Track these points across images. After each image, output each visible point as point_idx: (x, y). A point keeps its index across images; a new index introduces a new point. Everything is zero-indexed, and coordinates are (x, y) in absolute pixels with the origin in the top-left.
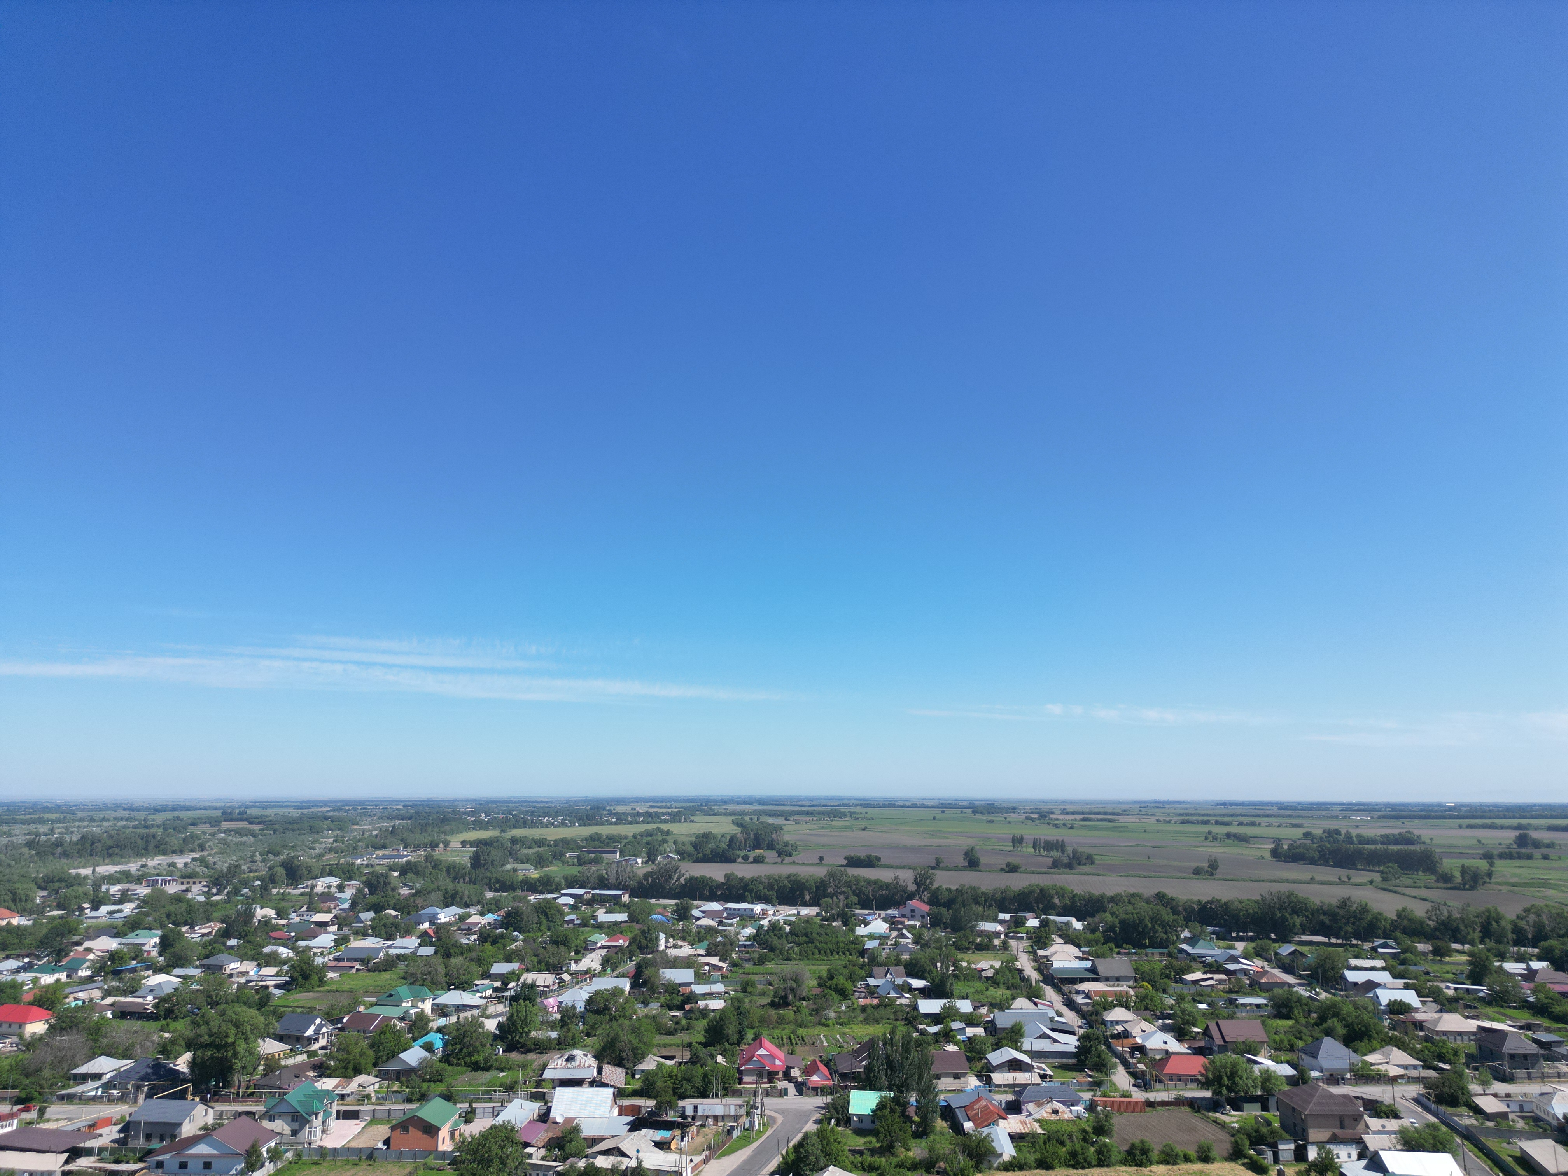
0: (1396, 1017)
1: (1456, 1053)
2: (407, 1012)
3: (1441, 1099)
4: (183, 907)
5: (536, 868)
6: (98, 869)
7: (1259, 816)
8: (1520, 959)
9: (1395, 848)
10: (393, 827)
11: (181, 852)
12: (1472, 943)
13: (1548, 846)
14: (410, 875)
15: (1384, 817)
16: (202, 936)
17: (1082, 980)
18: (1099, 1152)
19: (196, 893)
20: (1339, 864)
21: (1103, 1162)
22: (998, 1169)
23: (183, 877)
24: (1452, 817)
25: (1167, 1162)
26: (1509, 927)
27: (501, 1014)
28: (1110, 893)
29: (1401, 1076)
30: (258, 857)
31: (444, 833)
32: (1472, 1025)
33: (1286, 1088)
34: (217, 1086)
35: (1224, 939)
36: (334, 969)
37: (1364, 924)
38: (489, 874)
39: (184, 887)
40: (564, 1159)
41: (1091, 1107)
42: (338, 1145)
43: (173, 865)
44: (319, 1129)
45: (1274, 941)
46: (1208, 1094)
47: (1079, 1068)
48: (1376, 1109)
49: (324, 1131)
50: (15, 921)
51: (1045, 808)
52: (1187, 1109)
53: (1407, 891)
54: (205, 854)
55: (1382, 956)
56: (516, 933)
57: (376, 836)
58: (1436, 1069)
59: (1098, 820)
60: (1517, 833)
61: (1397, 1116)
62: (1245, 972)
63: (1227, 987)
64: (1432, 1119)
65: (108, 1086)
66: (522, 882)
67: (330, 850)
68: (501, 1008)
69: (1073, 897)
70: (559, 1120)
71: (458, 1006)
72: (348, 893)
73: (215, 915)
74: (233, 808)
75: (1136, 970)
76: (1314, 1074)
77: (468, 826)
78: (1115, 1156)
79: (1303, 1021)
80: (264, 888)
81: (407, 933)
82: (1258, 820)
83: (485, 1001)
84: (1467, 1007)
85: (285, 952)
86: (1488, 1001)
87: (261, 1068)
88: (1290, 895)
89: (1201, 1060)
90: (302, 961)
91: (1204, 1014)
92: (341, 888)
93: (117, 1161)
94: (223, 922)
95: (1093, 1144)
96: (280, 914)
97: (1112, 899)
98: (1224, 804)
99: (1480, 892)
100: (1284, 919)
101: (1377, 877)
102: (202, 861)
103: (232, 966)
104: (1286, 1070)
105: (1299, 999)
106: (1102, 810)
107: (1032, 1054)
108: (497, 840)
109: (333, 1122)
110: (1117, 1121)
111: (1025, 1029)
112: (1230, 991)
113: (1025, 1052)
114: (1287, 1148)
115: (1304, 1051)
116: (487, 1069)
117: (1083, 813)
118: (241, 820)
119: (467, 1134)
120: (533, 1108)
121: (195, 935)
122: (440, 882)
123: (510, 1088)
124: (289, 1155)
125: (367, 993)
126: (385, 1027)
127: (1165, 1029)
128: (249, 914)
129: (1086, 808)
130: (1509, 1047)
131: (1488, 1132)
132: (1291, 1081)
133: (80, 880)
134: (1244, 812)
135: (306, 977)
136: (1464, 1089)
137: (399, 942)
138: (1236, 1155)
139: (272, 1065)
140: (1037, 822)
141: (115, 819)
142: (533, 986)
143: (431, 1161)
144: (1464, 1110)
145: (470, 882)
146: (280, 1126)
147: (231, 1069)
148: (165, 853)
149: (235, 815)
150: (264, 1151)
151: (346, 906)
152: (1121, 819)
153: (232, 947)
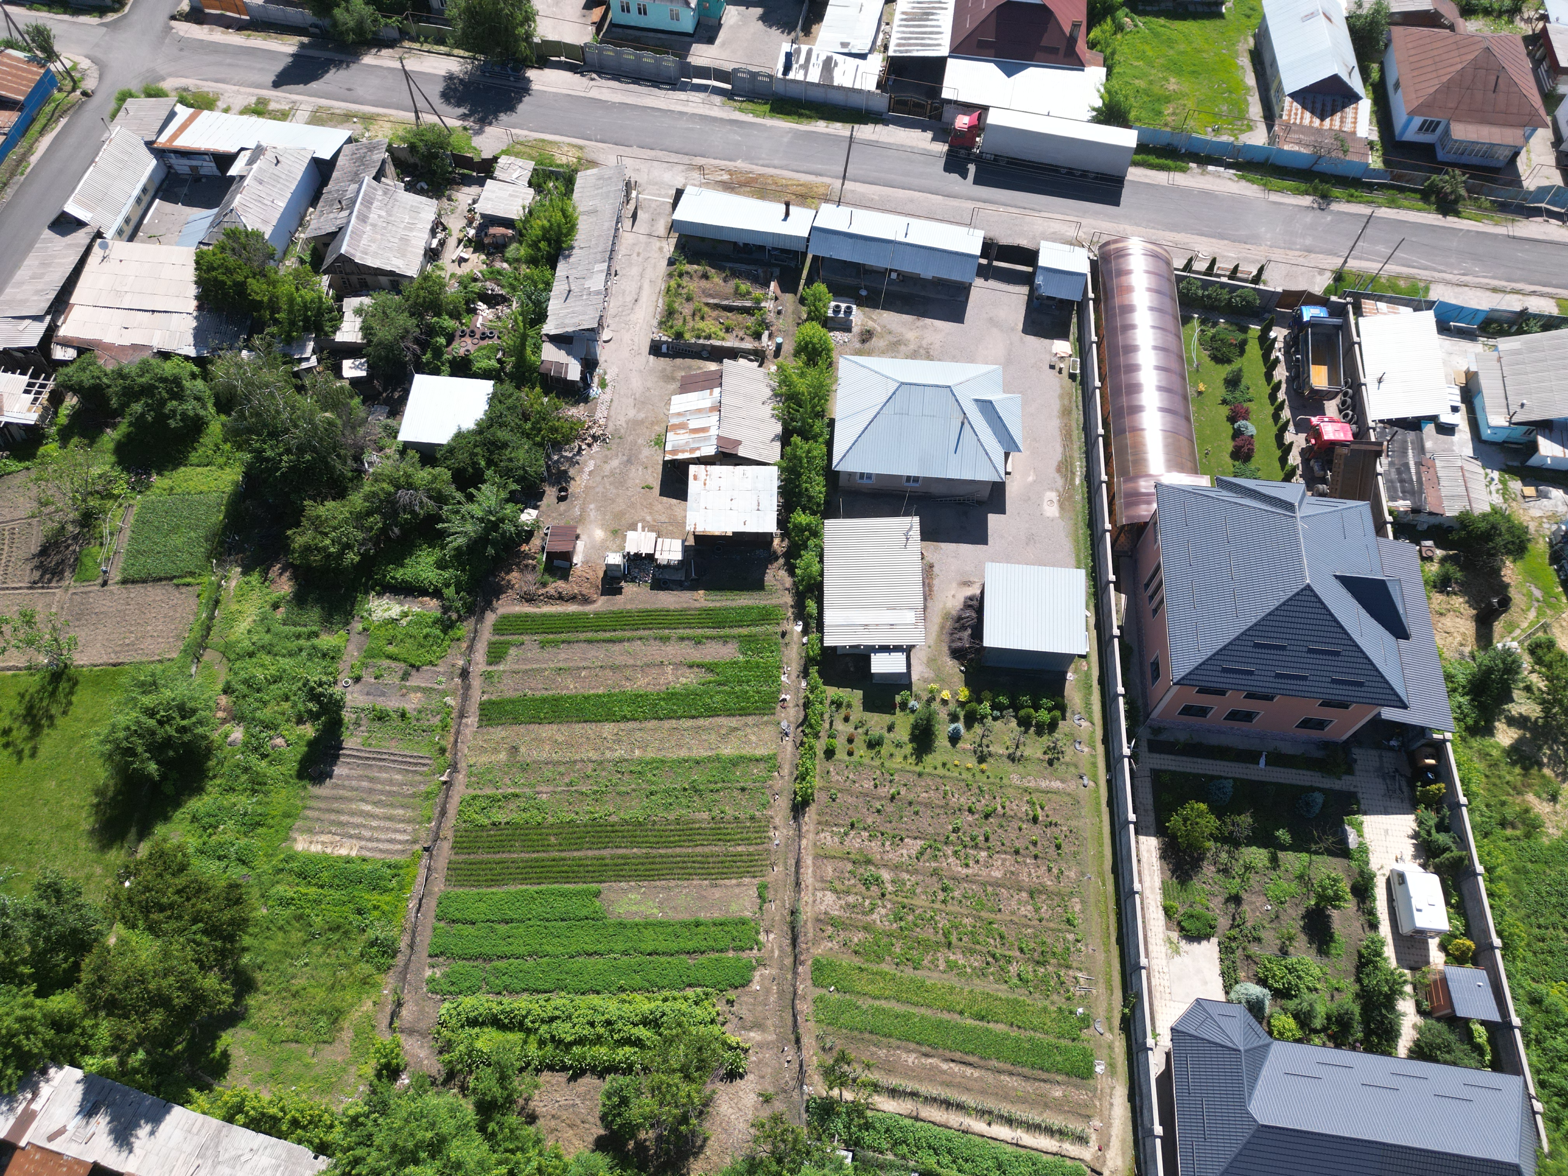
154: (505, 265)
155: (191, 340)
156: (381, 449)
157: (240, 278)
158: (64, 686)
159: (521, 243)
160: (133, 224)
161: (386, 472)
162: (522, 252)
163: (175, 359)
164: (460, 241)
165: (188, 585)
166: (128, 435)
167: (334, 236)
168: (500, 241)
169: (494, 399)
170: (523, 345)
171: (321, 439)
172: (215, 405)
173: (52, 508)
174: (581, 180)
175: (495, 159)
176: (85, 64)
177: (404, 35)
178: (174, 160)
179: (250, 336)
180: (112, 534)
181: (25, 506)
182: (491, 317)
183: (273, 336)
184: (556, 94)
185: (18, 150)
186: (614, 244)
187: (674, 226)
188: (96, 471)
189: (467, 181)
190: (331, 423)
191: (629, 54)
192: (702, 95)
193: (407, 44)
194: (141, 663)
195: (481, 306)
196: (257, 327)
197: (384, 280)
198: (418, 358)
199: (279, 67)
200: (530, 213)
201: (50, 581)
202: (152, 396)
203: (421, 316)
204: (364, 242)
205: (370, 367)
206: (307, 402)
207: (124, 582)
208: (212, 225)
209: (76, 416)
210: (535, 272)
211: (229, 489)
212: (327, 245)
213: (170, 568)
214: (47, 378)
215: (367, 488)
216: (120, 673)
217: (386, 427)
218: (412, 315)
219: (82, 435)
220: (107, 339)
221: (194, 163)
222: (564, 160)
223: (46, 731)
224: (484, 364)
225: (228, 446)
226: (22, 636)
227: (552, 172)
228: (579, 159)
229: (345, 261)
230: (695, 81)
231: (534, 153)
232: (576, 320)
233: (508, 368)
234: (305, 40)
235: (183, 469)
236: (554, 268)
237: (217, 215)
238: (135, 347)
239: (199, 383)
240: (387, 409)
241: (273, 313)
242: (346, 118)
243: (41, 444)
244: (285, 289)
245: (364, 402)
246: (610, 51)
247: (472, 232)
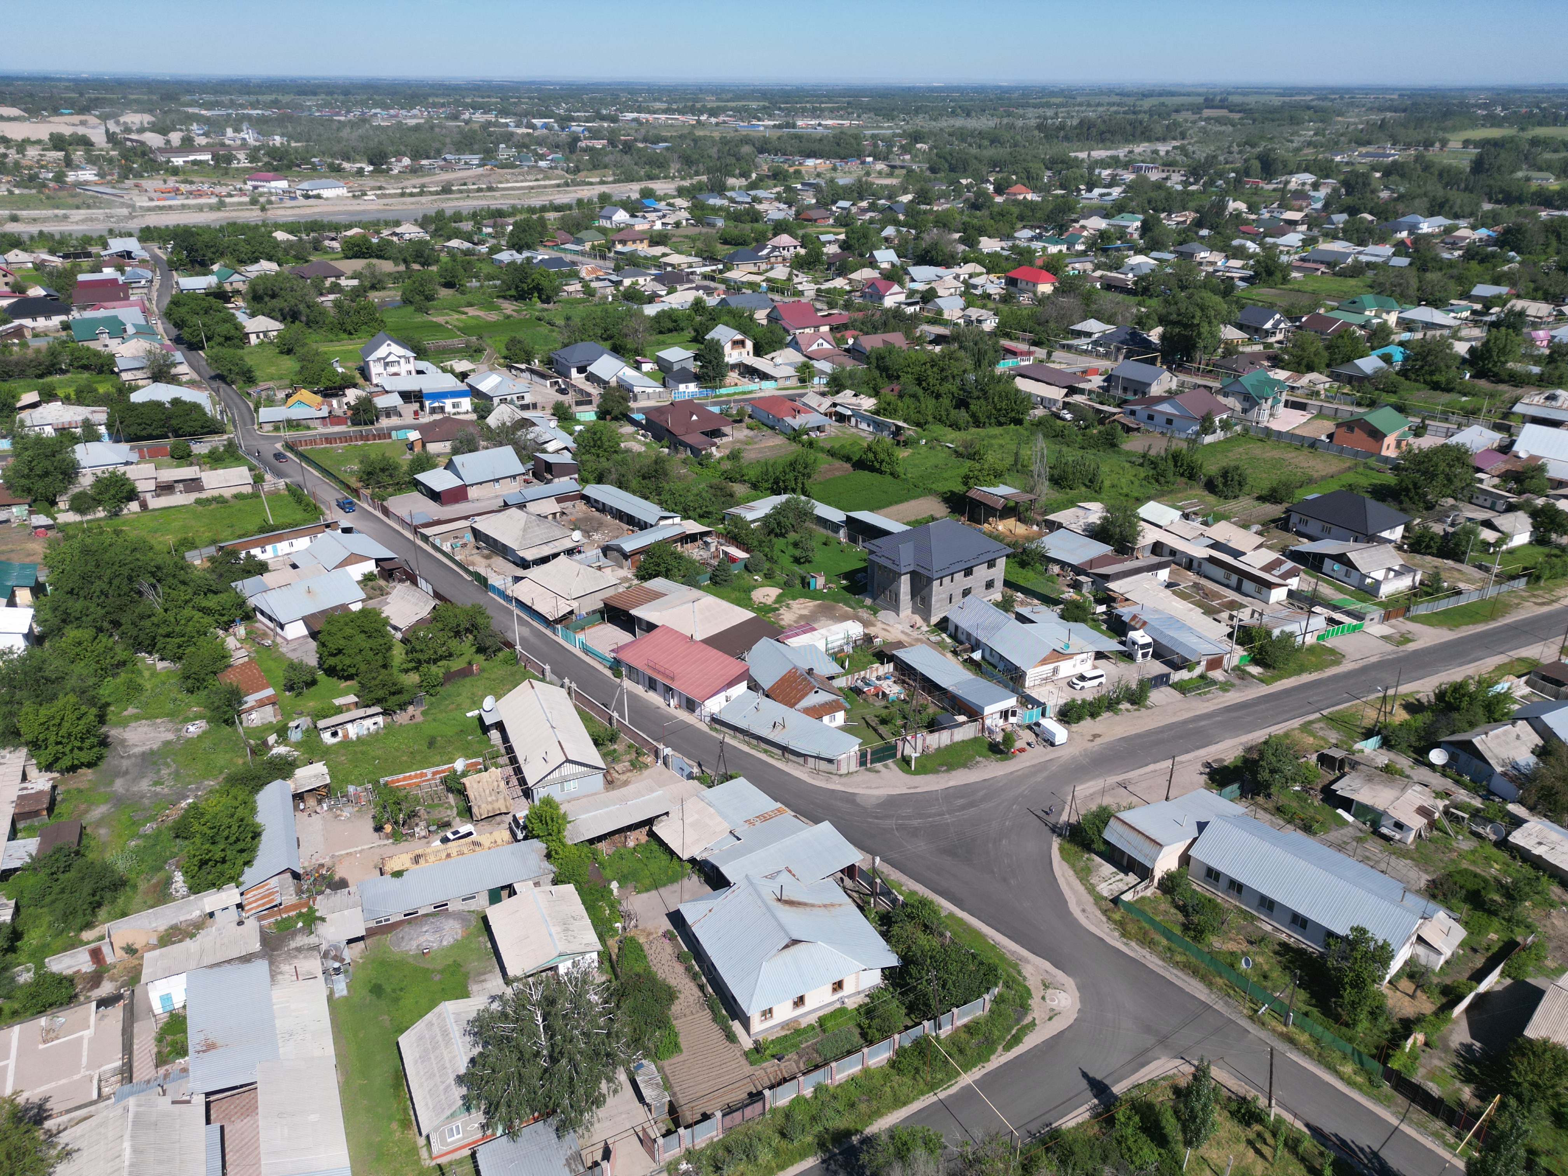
2: (1368, 321)
4: (1163, 194)
5: (1558, 177)
6: (1093, 153)
10: (1383, 120)
11: (1163, 139)
14: (1394, 178)
16: (1178, 223)
19: (1176, 182)
23: (1164, 165)
27: (1475, 339)
30: (1235, 148)
31: (1444, 130)
34: (1181, 359)
36: (1298, 269)
38: (1492, 182)
39: (1164, 175)
40: (1520, 493)
42: (1284, 429)
43: (1156, 152)
44: (1267, 412)
49: (1271, 415)
50: (1029, 197)
54: (1185, 142)
56: (1512, 254)
57: (1362, 131)
65: (1096, 343)
66: (1533, 194)
67: (1309, 144)
68: (1476, 332)
70: (1523, 455)
71: (1427, 323)
72: (1323, 193)
73: (1191, 204)
74: (1215, 95)
77: (1474, 122)
80: (1238, 181)
81: (1382, 240)
83: (1458, 322)
85: (1252, 247)
87: (1220, 350)
90: (1267, 257)
92: (1316, 186)
93: (1102, 403)
94: (1197, 211)
96: (1252, 208)
102: (1182, 149)
103: (1202, 255)
108: (1512, 139)
109: (1281, 409)
116: (1449, 390)
118: (1222, 108)
119: (1415, 446)
120: (1495, 438)
121: (1172, 221)
122: (1429, 187)
123: (1470, 415)
124: (1238, 428)
125: (1329, 297)
126: (1344, 331)
128: (1221, 206)
133: (1077, 162)
135: (1270, 273)
137: (1371, 249)
139: (1230, 349)
141: (1109, 104)
142: (1522, 314)
143: (1372, 462)
145: (1466, 189)
146: (1231, 402)
147: (1194, 346)
148: (1149, 140)
149: (1216, 103)
150: (1217, 420)
151: (1319, 205)
153: (1203, 237)
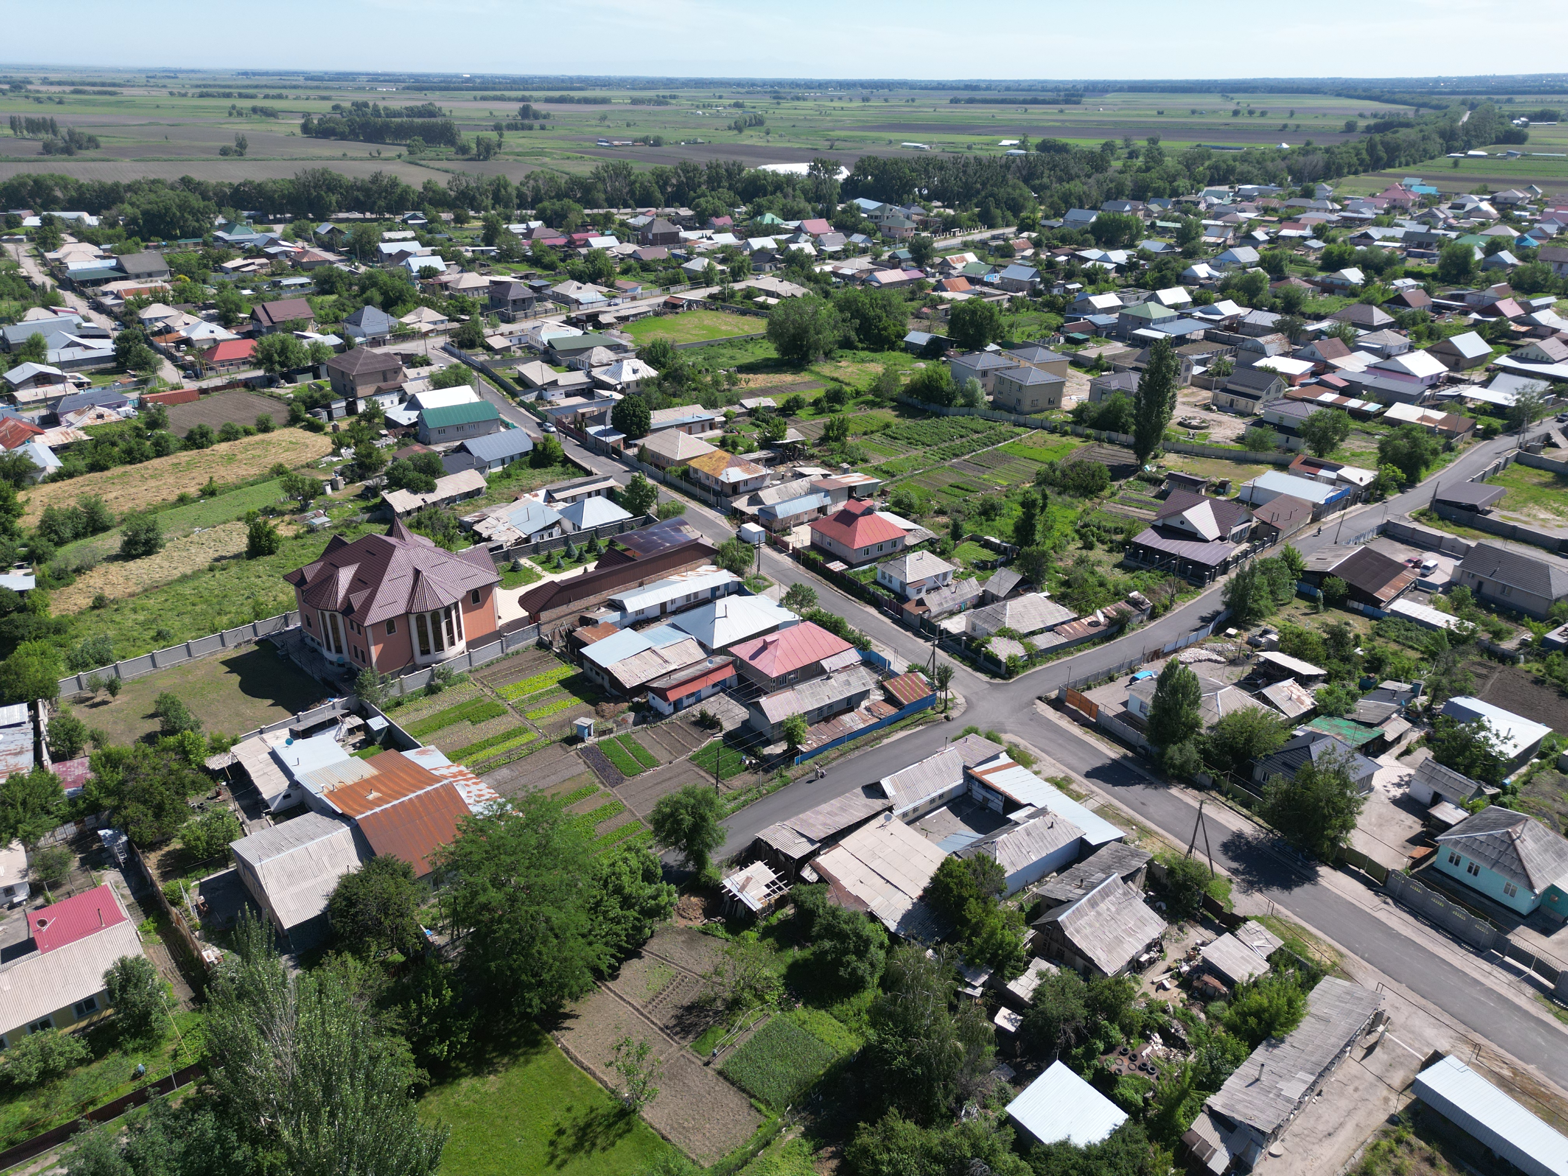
0: (425, 281)
1: (473, 305)
3: (462, 345)
7: (285, 87)
8: (522, 220)
9: (418, 120)
12: (486, 210)
13: (545, 117)
15: (408, 88)
17: (107, 281)
18: (157, 444)
20: (369, 139)
21: (161, 450)
22: (44, 482)
24: (468, 89)
25: (227, 440)
26: (514, 193)
28: (125, 181)
29: (432, 331)
32: (485, 281)
33: (334, 356)
35: (261, 223)
37: (395, 197)
41: (141, 405)
45: (313, 221)
46: (260, 373)
47: (120, 370)
48: (412, 361)
51: (18, 76)
52: (243, 389)
53: (432, 164)
55: (412, 227)
58: (458, 320)
59: (95, 93)
60: (521, 105)
61: (429, 364)
62: (286, 254)
63: (269, 270)
64: (455, 361)
69: (80, 188)
75: (170, 263)
76: (359, 340)
78: (173, 444)
79: (346, 294)
82: (284, 92)
84: (482, 265)
86: (498, 259)
88: (325, 172)
89: (251, 343)
91: (249, 299)
95: (148, 438)
97: (129, 188)
98: (245, 74)
99: (491, 163)
100: (319, 197)
101: (404, 151)
104: (334, 340)
105: (340, 274)
106: (98, 80)
107: (61, 365)
110: (171, 413)
111: (47, 341)
112: (273, 274)
113: (52, 365)
114: (339, 406)
115: (347, 321)
117: (72, 84)
127: (209, 319)
129: (76, 77)
130: (512, 295)
131: (497, 363)
132: (339, 349)
134: (269, 83)
136: (479, 334)
138: (294, 420)
140: (10, 94)
144: (479, 350)
152: (125, 91)
154: (1202, 1016)
155: (898, 918)
156: (985, 1107)
157: (965, 894)
158: (621, 1125)
159: (1230, 1004)
160: (917, 814)
161: (976, 1131)
162: (1227, 1014)
163: (878, 926)
164: (1169, 969)
165: (759, 1111)
166: (806, 961)
167: (1060, 904)
168: (1210, 991)
169: (1118, 1133)
170: (1179, 1101)
171: (941, 1062)
172: (881, 978)
173: (719, 980)
174: (1325, 984)
175: (1245, 920)
176: (960, 700)
177: (1215, 786)
178: (975, 787)
179: (943, 942)
180: (740, 1028)
181: (705, 966)
182: (1161, 1054)
183: (960, 951)
184: (1339, 897)
185: (881, 732)
186: (1332, 1063)
187: (1414, 1085)
188: (766, 972)
189: (1206, 923)
190: (957, 1053)
191: (1438, 900)
192: (1511, 977)
193: (1214, 794)
194: (681, 1151)
195: (1157, 1038)
196: (951, 937)
197: (1080, 961)
198: (1068, 1046)
199: (1098, 764)
200: (1256, 984)
201: (676, 1034)
202: (843, 943)
203: (1094, 1012)
204: (1082, 922)
205: (1022, 1028)
206: (950, 1023)
207: (720, 1073)
208: (971, 845)
209: (783, 923)
210: (1232, 1041)
211: (844, 1053)
212: (1049, 907)
213: (756, 1085)
214: (786, 885)
215: (950, 1134)
216: (662, 1148)
217: (1002, 1090)
218: (1086, 1006)
219: (777, 940)
220: (843, 882)
221: (989, 796)
222: (1317, 956)
223: (582, 1154)
224: (1129, 1093)
225: (866, 1017)
226: (628, 1063)
227: (1298, 960)
228: (1334, 964)
229: (1058, 928)
230: (1508, 959)
231: (1288, 935)
232: (1250, 1112)
233: (1151, 1113)
234: (1130, 754)
235: (823, 1012)
236: (1253, 1047)
237: (980, 840)
238: (857, 899)
239: (882, 954)
240: (1013, 1074)
241: (972, 934)
242: (1128, 823)
243: (748, 929)
244: (993, 922)
245: (997, 1054)
246: (1418, 888)
247: (1185, 968)
